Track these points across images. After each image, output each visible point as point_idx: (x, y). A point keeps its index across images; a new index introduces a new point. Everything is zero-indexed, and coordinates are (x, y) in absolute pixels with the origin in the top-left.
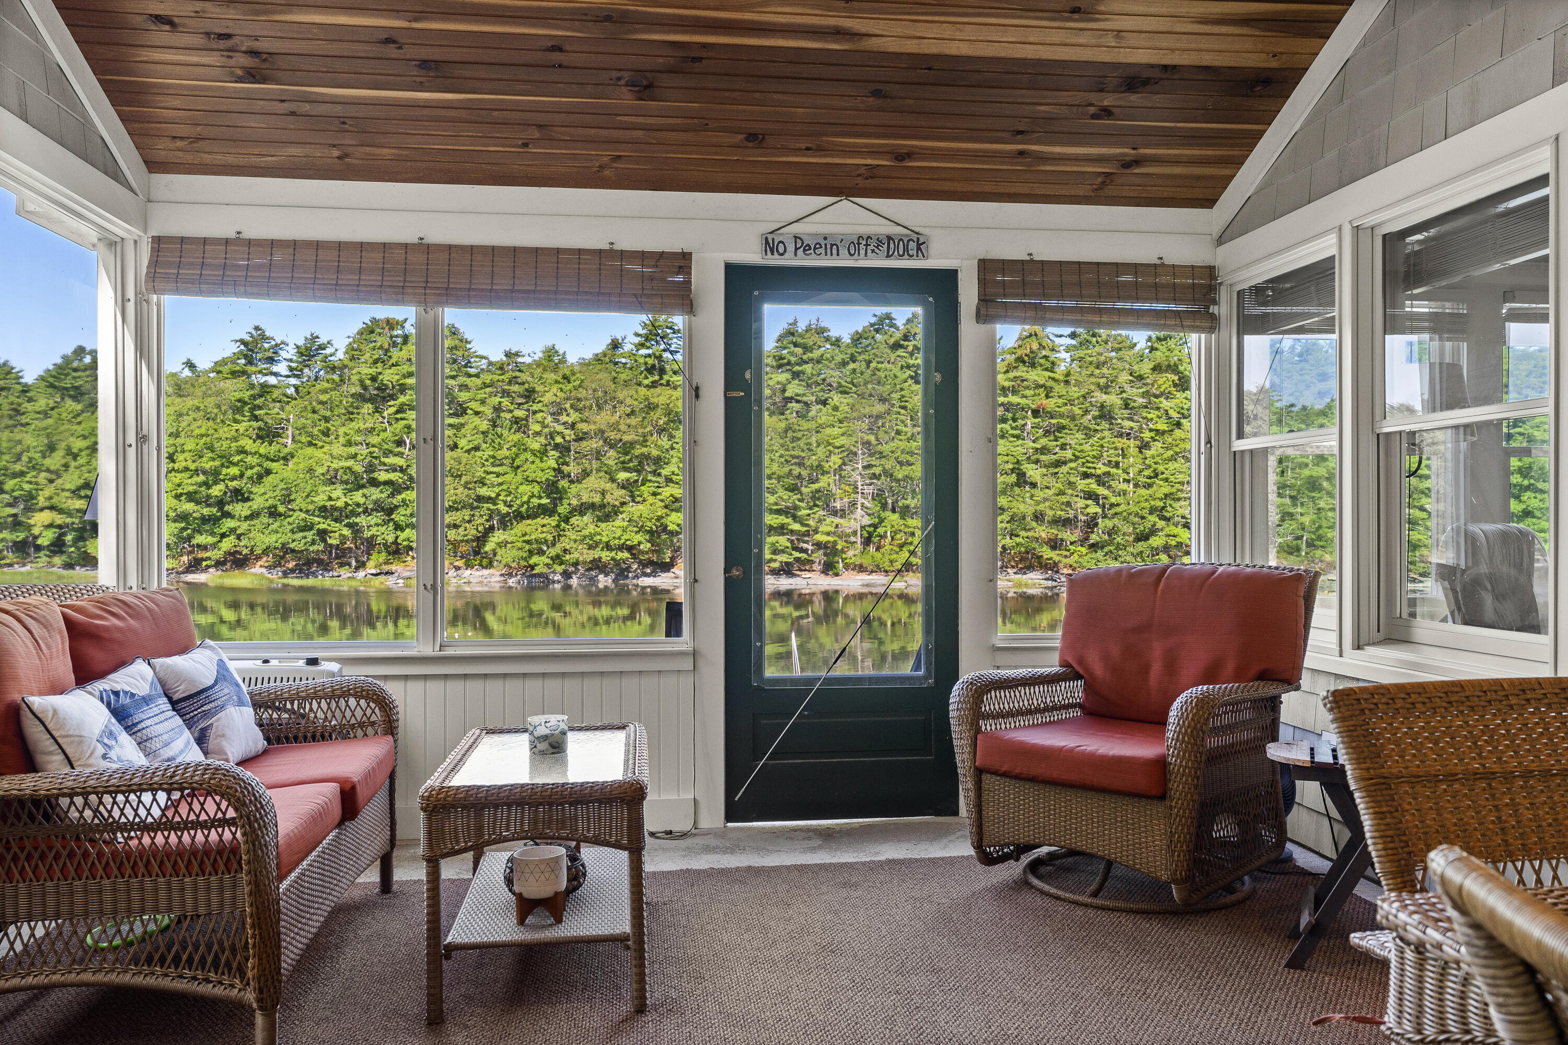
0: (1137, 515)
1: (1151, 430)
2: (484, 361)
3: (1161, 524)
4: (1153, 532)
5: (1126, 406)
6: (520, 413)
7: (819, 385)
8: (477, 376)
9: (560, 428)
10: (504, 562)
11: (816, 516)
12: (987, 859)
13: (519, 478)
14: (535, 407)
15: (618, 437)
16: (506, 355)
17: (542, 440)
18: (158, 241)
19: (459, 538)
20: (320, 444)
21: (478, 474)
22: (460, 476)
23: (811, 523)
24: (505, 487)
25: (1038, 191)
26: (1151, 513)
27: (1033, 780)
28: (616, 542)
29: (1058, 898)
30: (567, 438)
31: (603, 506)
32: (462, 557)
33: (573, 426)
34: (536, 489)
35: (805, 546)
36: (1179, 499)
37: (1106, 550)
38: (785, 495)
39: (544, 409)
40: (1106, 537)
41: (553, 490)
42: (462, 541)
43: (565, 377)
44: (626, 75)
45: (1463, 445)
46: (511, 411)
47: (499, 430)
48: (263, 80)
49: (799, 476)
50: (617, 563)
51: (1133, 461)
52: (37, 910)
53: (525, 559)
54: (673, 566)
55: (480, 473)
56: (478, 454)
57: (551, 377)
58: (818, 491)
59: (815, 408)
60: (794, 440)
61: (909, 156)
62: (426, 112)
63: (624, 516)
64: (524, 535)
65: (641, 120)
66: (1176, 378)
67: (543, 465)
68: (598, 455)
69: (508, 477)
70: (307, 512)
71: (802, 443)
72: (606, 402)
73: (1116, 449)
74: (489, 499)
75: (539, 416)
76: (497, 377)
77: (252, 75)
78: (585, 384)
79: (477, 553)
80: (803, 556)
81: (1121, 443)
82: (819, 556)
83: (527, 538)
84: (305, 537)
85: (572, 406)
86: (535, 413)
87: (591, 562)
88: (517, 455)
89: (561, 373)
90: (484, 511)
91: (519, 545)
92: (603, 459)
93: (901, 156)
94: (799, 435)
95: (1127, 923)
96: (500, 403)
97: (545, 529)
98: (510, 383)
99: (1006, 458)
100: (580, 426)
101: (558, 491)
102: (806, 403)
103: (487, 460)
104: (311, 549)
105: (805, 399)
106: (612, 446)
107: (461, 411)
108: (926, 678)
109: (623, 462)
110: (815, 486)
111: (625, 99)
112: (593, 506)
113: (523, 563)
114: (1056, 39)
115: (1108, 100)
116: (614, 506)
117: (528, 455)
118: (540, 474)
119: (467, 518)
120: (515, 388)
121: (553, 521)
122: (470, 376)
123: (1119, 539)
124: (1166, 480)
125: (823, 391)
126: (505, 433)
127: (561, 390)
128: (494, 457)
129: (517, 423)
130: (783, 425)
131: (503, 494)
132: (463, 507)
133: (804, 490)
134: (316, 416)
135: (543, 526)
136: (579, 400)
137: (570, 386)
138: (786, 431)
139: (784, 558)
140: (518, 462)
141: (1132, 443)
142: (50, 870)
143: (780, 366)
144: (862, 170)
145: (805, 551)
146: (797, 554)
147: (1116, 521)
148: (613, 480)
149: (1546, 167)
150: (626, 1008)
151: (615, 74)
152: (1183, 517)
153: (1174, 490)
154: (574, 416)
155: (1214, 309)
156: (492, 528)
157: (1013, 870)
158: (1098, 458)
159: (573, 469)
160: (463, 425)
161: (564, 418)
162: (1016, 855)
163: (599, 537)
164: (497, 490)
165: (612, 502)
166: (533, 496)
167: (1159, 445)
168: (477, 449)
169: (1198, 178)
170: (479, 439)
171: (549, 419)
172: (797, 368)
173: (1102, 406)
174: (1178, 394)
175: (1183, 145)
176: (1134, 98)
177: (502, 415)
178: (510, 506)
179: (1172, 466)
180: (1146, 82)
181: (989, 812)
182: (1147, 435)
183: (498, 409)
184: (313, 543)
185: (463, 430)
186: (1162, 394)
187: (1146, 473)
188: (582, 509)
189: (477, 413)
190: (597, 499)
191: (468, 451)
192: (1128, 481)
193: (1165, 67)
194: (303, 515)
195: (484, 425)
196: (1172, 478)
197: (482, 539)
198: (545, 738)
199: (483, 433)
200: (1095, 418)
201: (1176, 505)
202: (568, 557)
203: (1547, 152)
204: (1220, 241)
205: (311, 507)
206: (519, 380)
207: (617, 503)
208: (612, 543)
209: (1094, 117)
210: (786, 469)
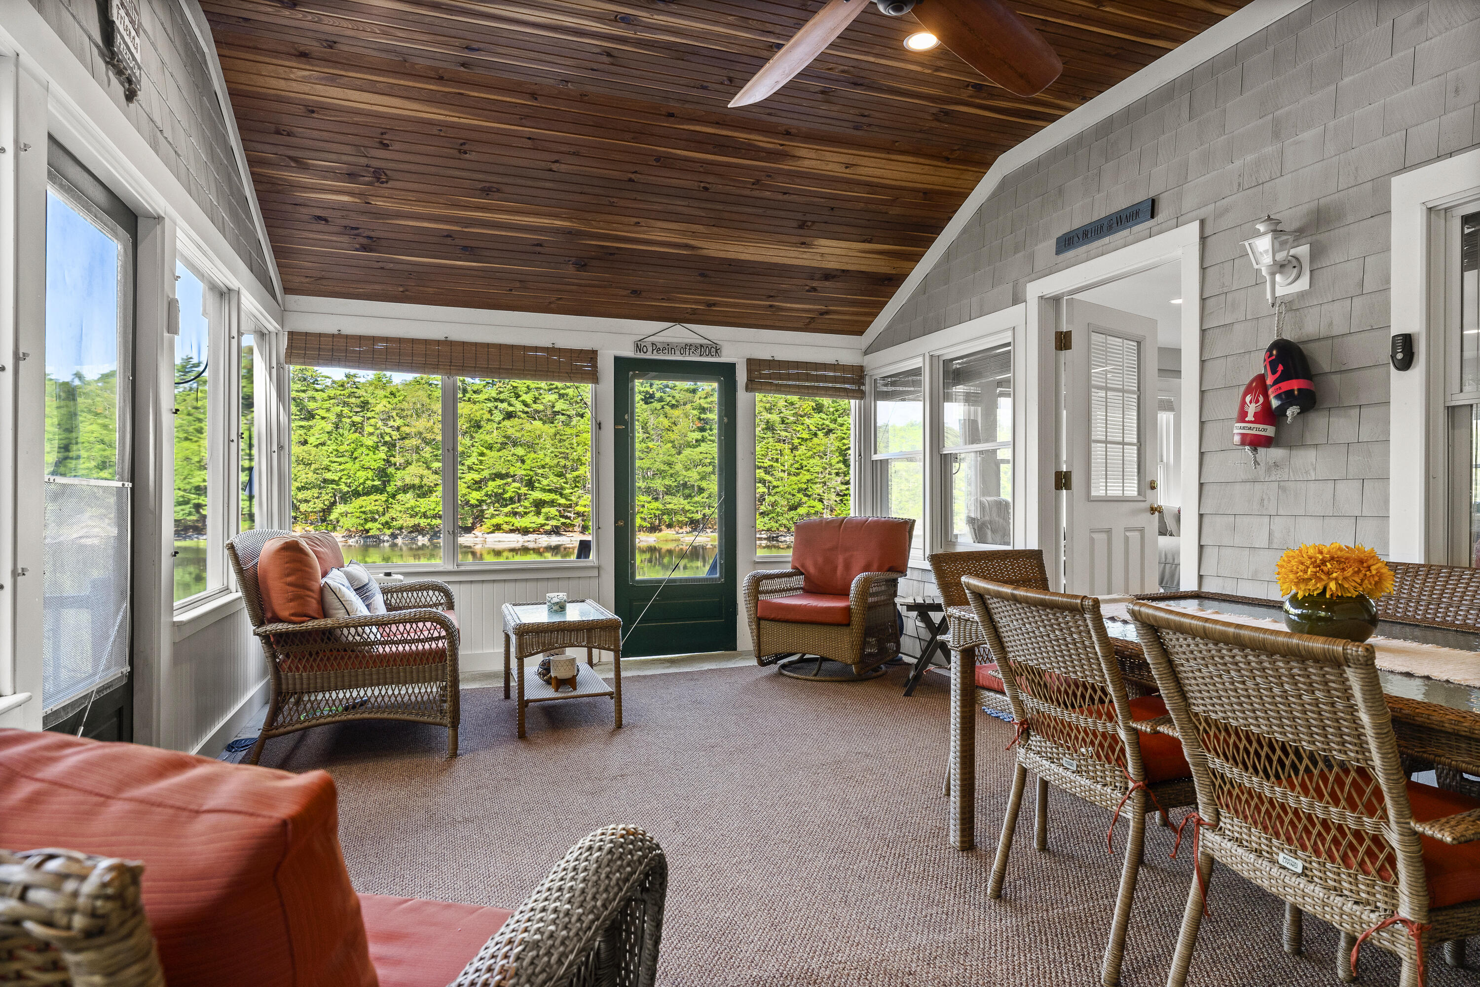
0: (790, 493)
1: (798, 438)
2: (328, 380)
3: (805, 499)
4: (800, 504)
5: (783, 422)
6: (357, 419)
7: (578, 403)
8: (322, 391)
9: (388, 430)
10: (345, 527)
11: (577, 494)
12: (762, 664)
13: (357, 466)
14: (369, 415)
15: (432, 437)
16: (346, 376)
17: (375, 438)
18: (291, 334)
19: (310, 510)
20: (195, 439)
21: (324, 463)
22: (310, 464)
23: (573, 498)
24: (345, 472)
25: (777, 325)
26: (799, 492)
27: (787, 621)
28: (432, 512)
29: (798, 679)
30: (394, 438)
31: (421, 487)
32: (311, 524)
33: (398, 429)
34: (370, 474)
35: (569, 514)
36: (816, 483)
37: (770, 516)
38: (555, 479)
39: (376, 416)
40: (770, 508)
41: (383, 475)
42: (311, 512)
43: (392, 394)
44: (573, 259)
45: (979, 459)
46: (350, 417)
47: (341, 431)
48: (371, 251)
49: (565, 467)
50: (432, 527)
51: (788, 458)
52: (339, 684)
53: (362, 525)
54: (473, 529)
55: (326, 462)
56: (325, 448)
57: (381, 393)
58: (577, 477)
59: (575, 420)
60: (560, 441)
61: (714, 305)
62: (461, 271)
63: (437, 494)
64: (361, 507)
65: (576, 281)
66: (814, 404)
67: (375, 457)
68: (417, 450)
69: (348, 466)
70: (185, 490)
71: (566, 443)
72: (423, 412)
73: (776, 450)
74: (333, 482)
75: (372, 421)
76: (339, 392)
77: (364, 248)
78: (408, 399)
79: (323, 521)
80: (568, 521)
81: (780, 446)
82: (578, 521)
83: (363, 509)
84: (183, 510)
85: (397, 414)
86: (369, 418)
87: (412, 527)
88: (355, 449)
89: (389, 390)
90: (329, 490)
91: (358, 514)
92: (421, 453)
93: (710, 305)
94: (565, 437)
95: (832, 686)
96: (342, 411)
97: (377, 503)
98: (349, 397)
99: (705, 455)
100: (403, 429)
101: (386, 475)
102: (569, 416)
103: (332, 453)
104: (188, 518)
105: (568, 413)
106: (427, 443)
107: (311, 416)
108: (720, 579)
109: (436, 456)
110: (575, 474)
111: (571, 270)
112: (413, 487)
113: (360, 528)
114: (793, 255)
115: (815, 284)
116: (429, 487)
117: (364, 449)
118: (374, 463)
119: (316, 495)
120: (353, 400)
121: (383, 497)
122: (317, 390)
123: (778, 509)
124: (808, 471)
125: (581, 407)
126: (346, 433)
127: (389, 403)
128: (337, 450)
129: (354, 426)
130: (553, 431)
131: (344, 477)
132: (314, 487)
133: (568, 476)
134: (191, 418)
135: (376, 501)
136: (403, 410)
137: (396, 400)
138: (555, 435)
139: (554, 523)
140: (356, 454)
141: (787, 446)
142: (346, 664)
143: (550, 390)
144: (689, 310)
145: (569, 518)
146: (563, 520)
147: (776, 497)
148: (429, 468)
149: (1010, 340)
150: (613, 726)
151: (567, 259)
152: (819, 495)
153: (813, 477)
154: (399, 422)
155: (863, 388)
156: (334, 504)
157: (774, 668)
158: (765, 456)
159: (398, 460)
160: (311, 427)
161: (391, 423)
162: (774, 662)
163: (418, 509)
164: (339, 474)
165: (428, 484)
166: (368, 479)
167: (803, 447)
168: (323, 444)
169: (857, 321)
170: (325, 437)
171: (380, 424)
172: (562, 391)
173: (768, 422)
174: (815, 415)
175: (850, 306)
176: (827, 283)
177: (343, 420)
178: (349, 487)
179: (812, 461)
180: (834, 277)
181: (764, 639)
182: (796, 441)
183: (340, 416)
184: (190, 514)
185: (312, 431)
186: (805, 415)
187: (796, 466)
188: (405, 489)
189: (323, 418)
190: (417, 481)
191: (317, 446)
192: (784, 471)
193: (843, 271)
194: (182, 493)
195: (329, 427)
196: (812, 470)
197: (327, 511)
198: (557, 603)
199: (328, 433)
200: (763, 430)
201: (814, 487)
202: (394, 523)
203: (1010, 333)
204: (866, 353)
205: (188, 487)
206: (357, 395)
207: (432, 484)
208: (428, 513)
209: (808, 291)
210: (556, 461)
